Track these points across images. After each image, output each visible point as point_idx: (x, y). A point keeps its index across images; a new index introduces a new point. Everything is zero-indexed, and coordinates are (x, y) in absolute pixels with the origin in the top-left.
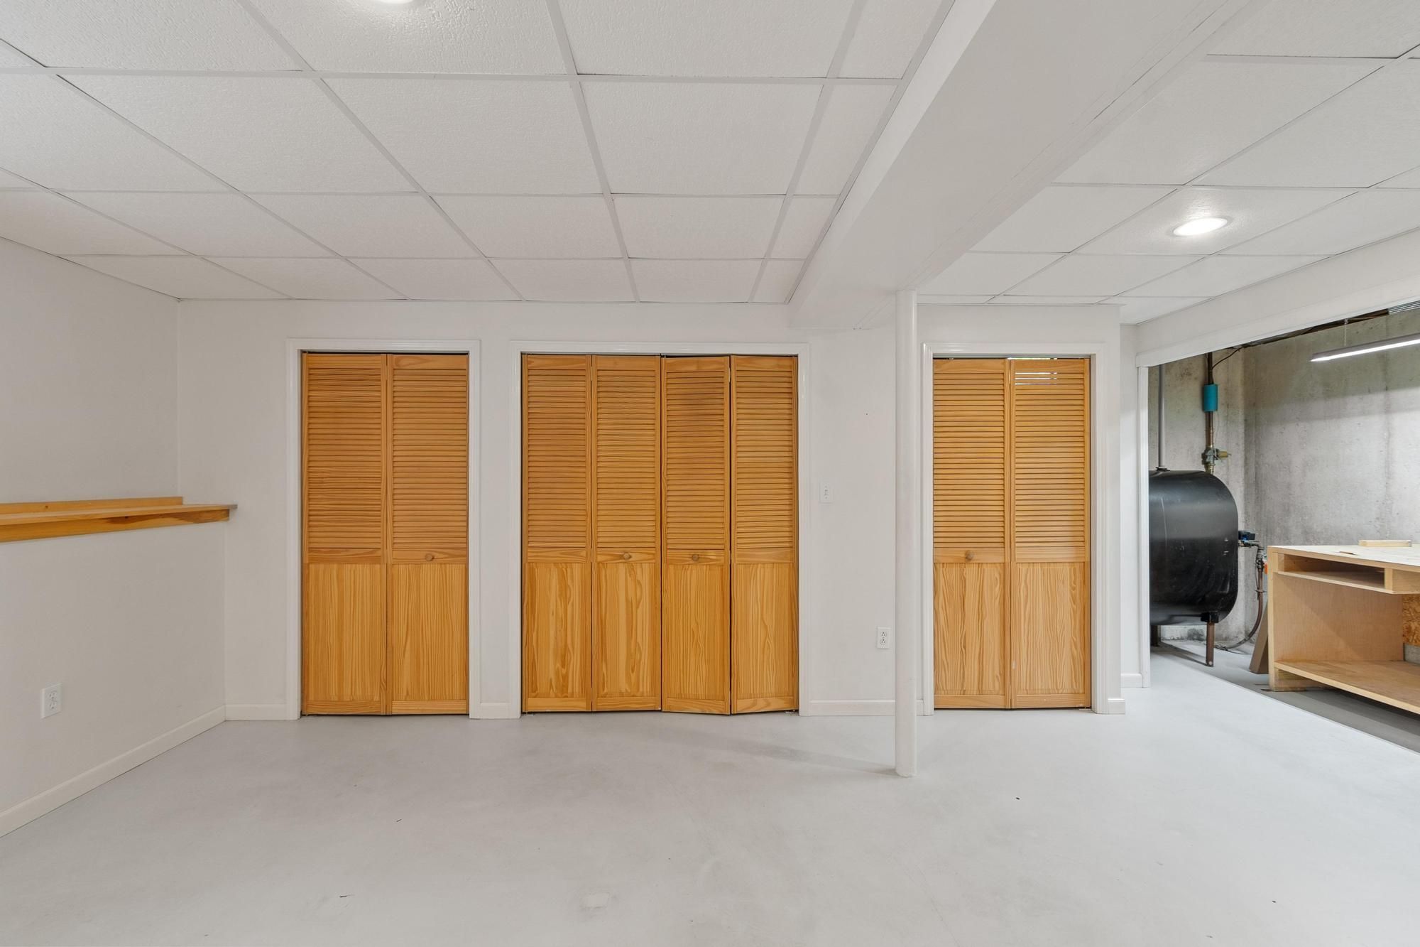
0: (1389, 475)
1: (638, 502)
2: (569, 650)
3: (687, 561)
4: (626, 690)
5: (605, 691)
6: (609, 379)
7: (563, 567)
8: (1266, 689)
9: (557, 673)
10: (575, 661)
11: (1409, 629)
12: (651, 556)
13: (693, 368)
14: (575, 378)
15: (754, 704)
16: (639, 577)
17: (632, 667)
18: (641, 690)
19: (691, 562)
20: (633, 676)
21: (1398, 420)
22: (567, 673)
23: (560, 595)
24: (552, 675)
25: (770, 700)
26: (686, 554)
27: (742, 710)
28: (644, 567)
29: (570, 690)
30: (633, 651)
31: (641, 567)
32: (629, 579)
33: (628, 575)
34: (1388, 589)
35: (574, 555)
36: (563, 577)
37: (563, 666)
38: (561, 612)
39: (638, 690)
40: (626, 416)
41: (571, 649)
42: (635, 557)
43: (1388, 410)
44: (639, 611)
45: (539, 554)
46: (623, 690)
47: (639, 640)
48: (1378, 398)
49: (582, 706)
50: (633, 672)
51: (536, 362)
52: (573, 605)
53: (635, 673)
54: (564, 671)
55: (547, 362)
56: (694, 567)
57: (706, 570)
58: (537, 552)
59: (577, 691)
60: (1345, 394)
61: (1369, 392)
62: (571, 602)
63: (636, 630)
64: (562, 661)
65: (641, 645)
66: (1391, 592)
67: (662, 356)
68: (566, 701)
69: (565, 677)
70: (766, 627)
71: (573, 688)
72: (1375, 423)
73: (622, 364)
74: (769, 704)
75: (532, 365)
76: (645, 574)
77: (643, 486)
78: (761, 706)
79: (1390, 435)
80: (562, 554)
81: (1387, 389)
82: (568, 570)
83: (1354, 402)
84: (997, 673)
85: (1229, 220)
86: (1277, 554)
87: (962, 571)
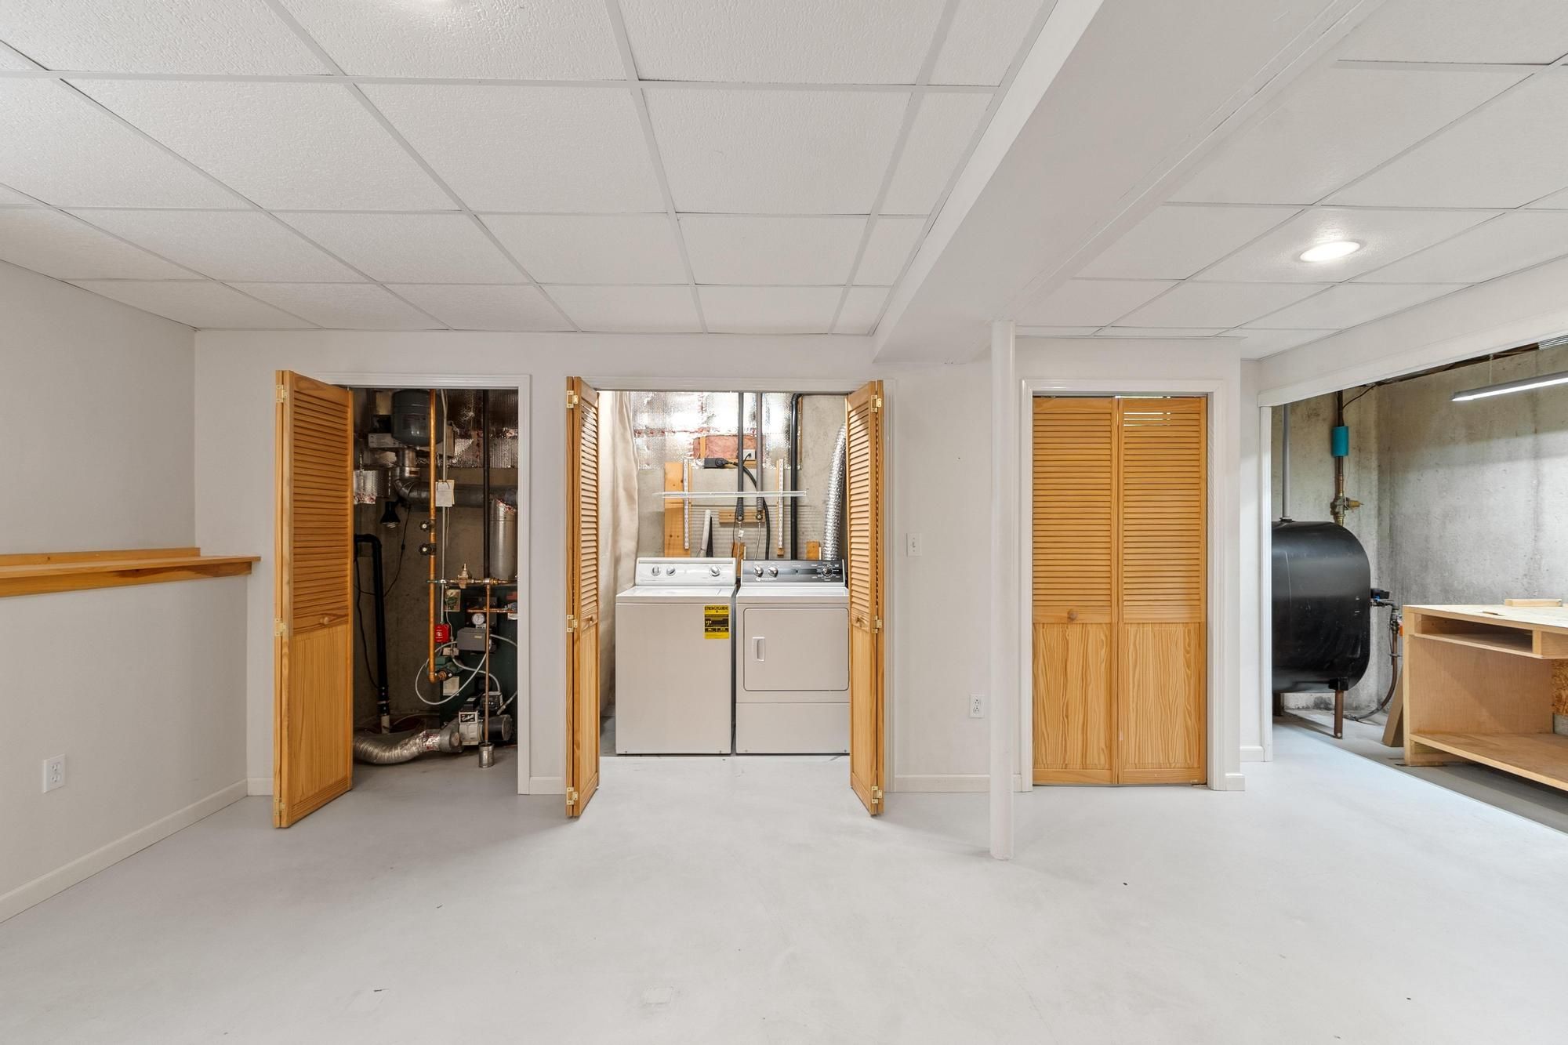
0: (1538, 526)
8: (1400, 764)
11: (1559, 698)
21: (1548, 466)
34: (1536, 654)
43: (1537, 455)
48: (1527, 442)
60: (1489, 437)
61: (1517, 435)
66: (1539, 657)
72: (1523, 469)
79: (1539, 483)
81: (1536, 432)
83: (1500, 446)
84: (1103, 745)
85: (1362, 244)
86: (1413, 615)
87: (1064, 632)
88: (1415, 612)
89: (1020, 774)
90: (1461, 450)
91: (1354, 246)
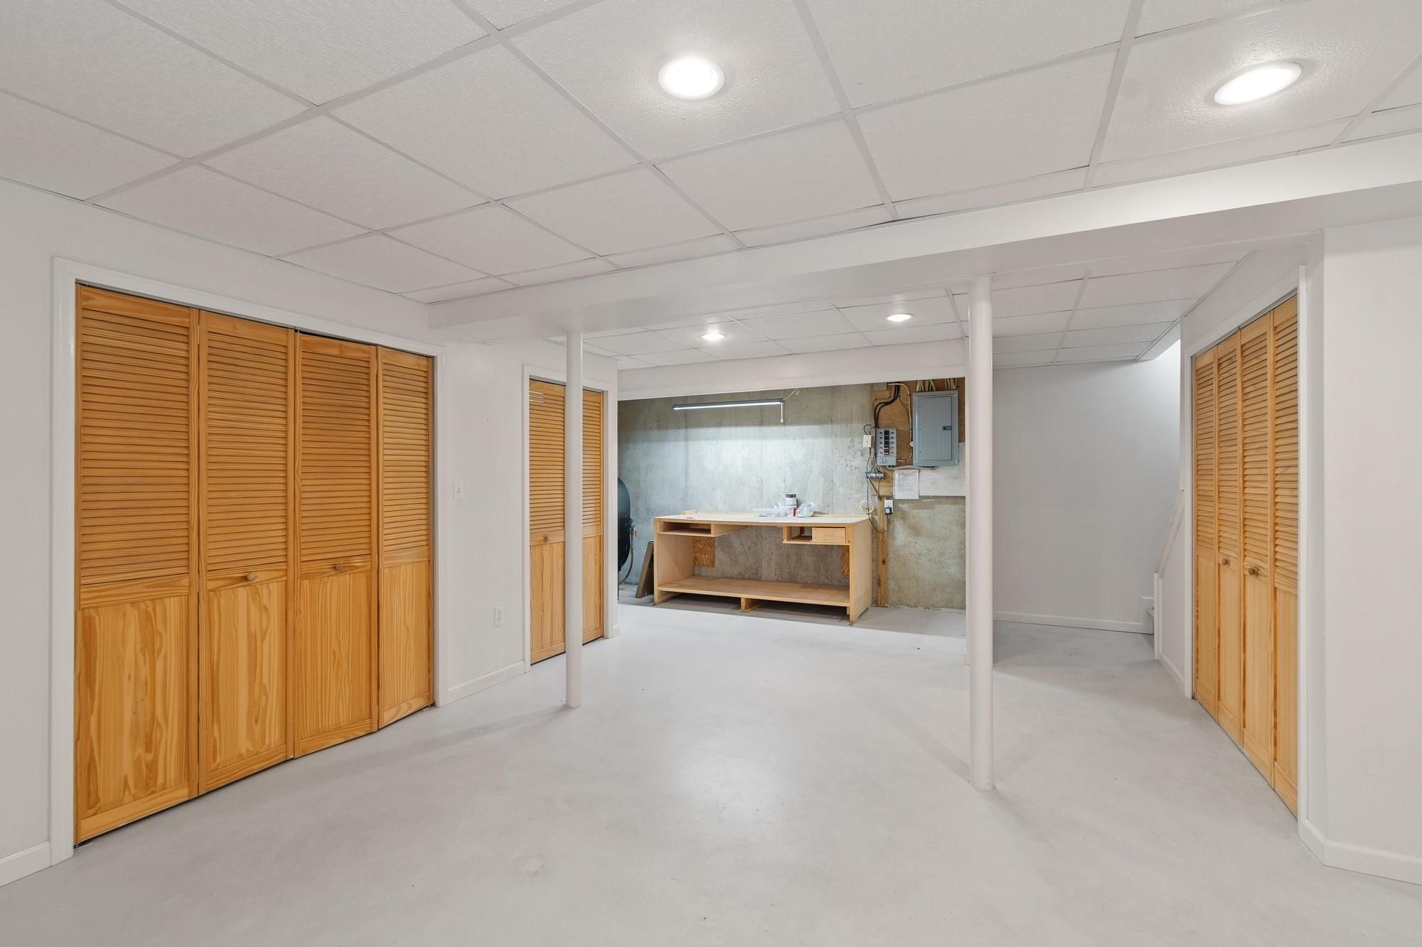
0: (687, 475)
1: (265, 507)
2: (158, 724)
3: (325, 573)
4: (248, 750)
5: (218, 761)
6: (224, 346)
7: (147, 607)
8: (653, 603)
9: (137, 763)
10: (170, 737)
11: (696, 557)
12: (282, 573)
13: (335, 351)
14: (167, 336)
15: (398, 711)
16: (265, 601)
17: (256, 716)
18: (267, 742)
19: (333, 573)
20: (257, 729)
21: (692, 444)
22: (156, 758)
23: (142, 650)
24: (127, 769)
25: (411, 702)
26: (326, 565)
27: (389, 721)
28: (271, 589)
29: (160, 780)
30: (256, 695)
31: (268, 588)
32: (252, 606)
33: (251, 601)
34: (712, 535)
35: (170, 586)
36: (147, 621)
37: (148, 748)
38: (144, 672)
39: (263, 743)
40: (248, 398)
41: (162, 723)
42: (261, 576)
43: (686, 439)
44: (266, 643)
45: (102, 594)
46: (243, 751)
47: (265, 681)
48: (683, 432)
49: (183, 794)
50: (256, 723)
51: (99, 301)
52: (165, 657)
53: (259, 724)
54: (150, 757)
55: (119, 304)
56: (334, 578)
57: (350, 579)
58: (99, 591)
59: (173, 777)
60: (667, 428)
61: (679, 428)
62: (162, 655)
63: (261, 669)
64: (146, 744)
65: (267, 688)
66: (713, 536)
67: (296, 331)
68: (155, 798)
69: (152, 766)
70: (408, 629)
71: (165, 779)
72: (682, 444)
73: (242, 330)
74: (410, 707)
75: (91, 303)
76: (272, 595)
77: (270, 487)
78: (405, 710)
79: (688, 453)
80: (148, 587)
81: (686, 427)
82: (159, 609)
83: (671, 433)
84: (561, 627)
85: (726, 336)
86: (658, 522)
87: (542, 550)
88: (656, 521)
89: (523, 660)
90: (654, 434)
91: (722, 337)
